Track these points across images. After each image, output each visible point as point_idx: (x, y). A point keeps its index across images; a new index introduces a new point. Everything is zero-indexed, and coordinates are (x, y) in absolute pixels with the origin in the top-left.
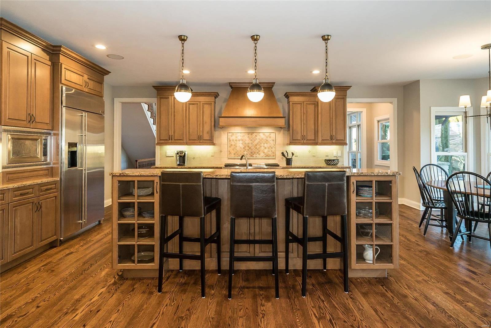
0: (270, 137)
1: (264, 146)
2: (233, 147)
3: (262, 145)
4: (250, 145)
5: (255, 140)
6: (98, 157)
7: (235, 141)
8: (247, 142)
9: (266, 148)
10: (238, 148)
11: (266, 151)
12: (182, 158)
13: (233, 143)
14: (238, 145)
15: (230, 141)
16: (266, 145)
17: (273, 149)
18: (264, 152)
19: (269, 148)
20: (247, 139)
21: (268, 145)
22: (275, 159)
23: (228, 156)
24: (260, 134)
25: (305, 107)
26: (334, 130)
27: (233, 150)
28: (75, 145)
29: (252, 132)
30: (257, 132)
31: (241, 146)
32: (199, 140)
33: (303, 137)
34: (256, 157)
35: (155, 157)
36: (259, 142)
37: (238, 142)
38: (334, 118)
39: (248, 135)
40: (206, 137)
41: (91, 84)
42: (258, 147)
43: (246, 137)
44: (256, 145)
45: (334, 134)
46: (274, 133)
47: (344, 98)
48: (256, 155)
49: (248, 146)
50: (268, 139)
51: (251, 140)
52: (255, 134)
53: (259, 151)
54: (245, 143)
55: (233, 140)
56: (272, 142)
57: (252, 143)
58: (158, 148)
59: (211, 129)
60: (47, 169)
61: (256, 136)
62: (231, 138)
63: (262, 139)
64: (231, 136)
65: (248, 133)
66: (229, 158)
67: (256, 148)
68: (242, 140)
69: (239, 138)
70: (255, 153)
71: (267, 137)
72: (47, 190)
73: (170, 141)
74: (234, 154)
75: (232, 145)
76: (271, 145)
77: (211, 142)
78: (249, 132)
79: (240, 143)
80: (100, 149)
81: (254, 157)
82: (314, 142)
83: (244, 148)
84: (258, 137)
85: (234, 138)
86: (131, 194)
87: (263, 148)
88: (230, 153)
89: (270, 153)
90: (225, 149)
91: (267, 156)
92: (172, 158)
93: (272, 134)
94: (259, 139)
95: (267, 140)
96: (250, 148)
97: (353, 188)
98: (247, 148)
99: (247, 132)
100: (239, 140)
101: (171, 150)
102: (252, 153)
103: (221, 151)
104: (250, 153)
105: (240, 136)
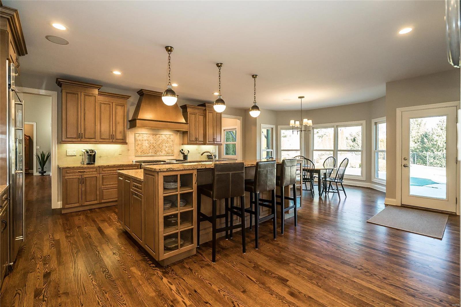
0: (170, 138)
1: (165, 146)
2: (139, 146)
3: (164, 144)
4: (154, 145)
5: (158, 141)
7: (142, 141)
8: (152, 142)
9: (166, 147)
10: (144, 147)
11: (167, 149)
12: (92, 157)
13: (140, 143)
14: (144, 144)
15: (137, 140)
16: (167, 145)
17: (172, 148)
18: (165, 151)
19: (169, 147)
20: (152, 139)
22: (173, 155)
23: (135, 154)
24: (162, 136)
25: (197, 117)
26: (215, 135)
27: (140, 148)
29: (156, 133)
30: (160, 134)
31: (147, 145)
32: (112, 139)
33: (196, 139)
34: (159, 154)
36: (162, 142)
37: (144, 142)
38: (215, 126)
39: (153, 136)
40: (119, 136)
42: (161, 146)
43: (151, 138)
44: (159, 145)
45: (215, 137)
46: (173, 135)
48: (159, 152)
49: (153, 146)
50: (169, 139)
51: (155, 141)
52: (158, 136)
53: (162, 150)
54: (151, 143)
55: (140, 140)
56: (171, 142)
57: (156, 143)
59: (124, 129)
61: (159, 137)
62: (138, 138)
63: (164, 139)
64: (138, 136)
66: (136, 156)
67: (159, 147)
68: (148, 140)
69: (145, 138)
70: (158, 151)
71: (168, 138)
73: (79, 140)
74: (141, 152)
75: (138, 144)
76: (170, 145)
77: (123, 141)
78: (153, 133)
79: (145, 143)
81: (157, 154)
83: (149, 147)
84: (161, 138)
85: (140, 138)
88: (137, 151)
89: (170, 151)
90: (133, 147)
91: (168, 153)
92: (75, 157)
93: (171, 136)
94: (161, 139)
95: (168, 141)
96: (154, 147)
98: (152, 147)
99: (152, 133)
100: (145, 140)
101: (76, 149)
102: (156, 151)
103: (128, 150)
104: (154, 151)
105: (145, 137)
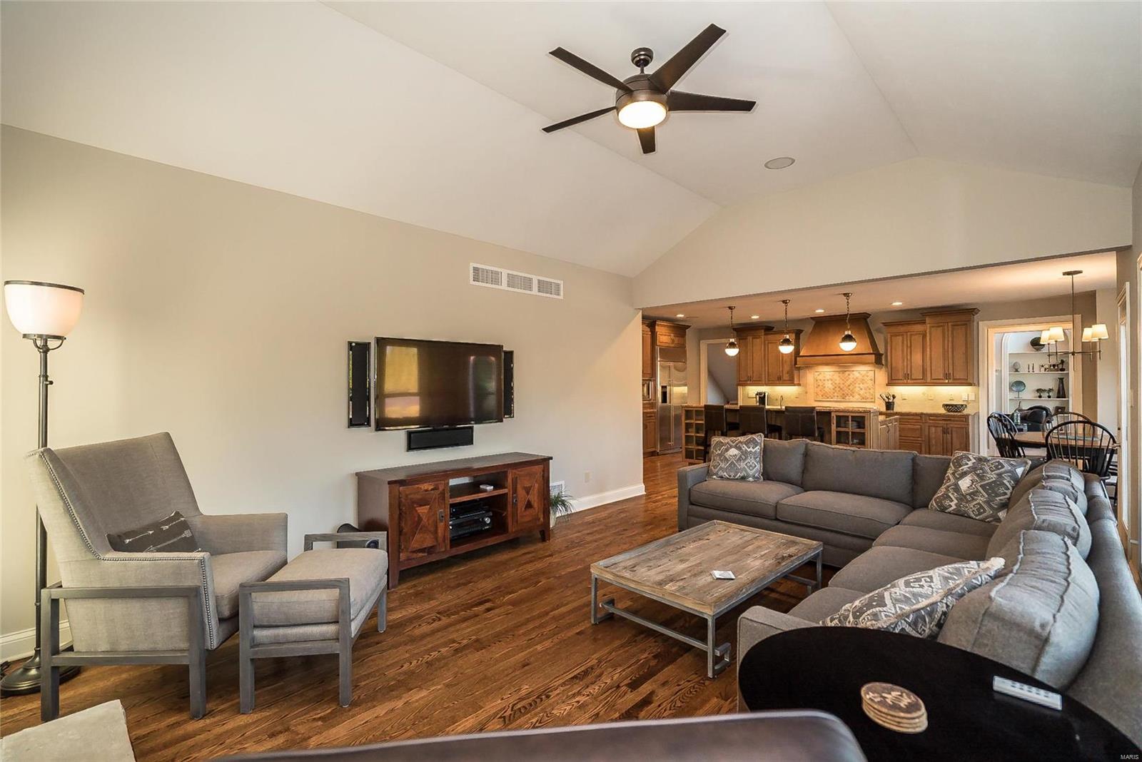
0: (868, 376)
1: (859, 387)
2: (819, 388)
3: (857, 385)
4: (842, 386)
5: (847, 380)
6: (683, 396)
7: (823, 382)
8: (837, 382)
9: (861, 389)
10: (826, 389)
11: (862, 392)
12: (762, 398)
13: (821, 384)
14: (826, 386)
15: (817, 381)
16: (861, 386)
17: (871, 391)
18: (859, 394)
19: (865, 389)
20: (838, 379)
21: (866, 385)
22: (874, 403)
23: (815, 398)
24: (854, 372)
25: (909, 339)
26: (951, 367)
27: (821, 391)
28: (666, 387)
29: (844, 370)
30: (850, 370)
31: (830, 386)
32: (779, 381)
33: (907, 376)
34: (849, 399)
35: (737, 400)
36: (853, 382)
37: (826, 382)
38: (950, 350)
39: (839, 374)
40: (786, 377)
41: (676, 340)
42: (851, 387)
43: (837, 377)
44: (849, 386)
45: (951, 371)
46: (873, 371)
47: (966, 324)
48: (849, 397)
49: (839, 387)
50: (865, 378)
51: (843, 380)
52: (847, 373)
53: (854, 393)
54: (836, 384)
55: (821, 380)
56: (869, 381)
57: (843, 384)
58: (740, 389)
59: (792, 367)
60: (649, 404)
61: (849, 375)
62: (819, 378)
63: (857, 378)
64: (818, 376)
65: (839, 372)
66: (816, 401)
67: (849, 389)
68: (832, 380)
69: (828, 377)
70: (848, 394)
71: (863, 376)
72: (650, 417)
73: (749, 382)
74: (823, 396)
75: (820, 386)
76: (868, 385)
77: (791, 382)
78: (840, 370)
79: (829, 384)
80: (684, 389)
81: (846, 399)
82: (922, 381)
83: (833, 389)
84: (851, 376)
85: (821, 377)
86: (691, 419)
87: (857, 389)
88: (817, 395)
89: (868, 395)
90: (811, 389)
91: (863, 398)
92: (754, 399)
93: (871, 373)
94: (853, 379)
95: (863, 380)
96: (841, 389)
97: (834, 421)
98: (838, 389)
99: (838, 370)
100: (828, 380)
101: (753, 390)
102: (843, 394)
103: (806, 393)
104: (841, 394)
105: (829, 375)
